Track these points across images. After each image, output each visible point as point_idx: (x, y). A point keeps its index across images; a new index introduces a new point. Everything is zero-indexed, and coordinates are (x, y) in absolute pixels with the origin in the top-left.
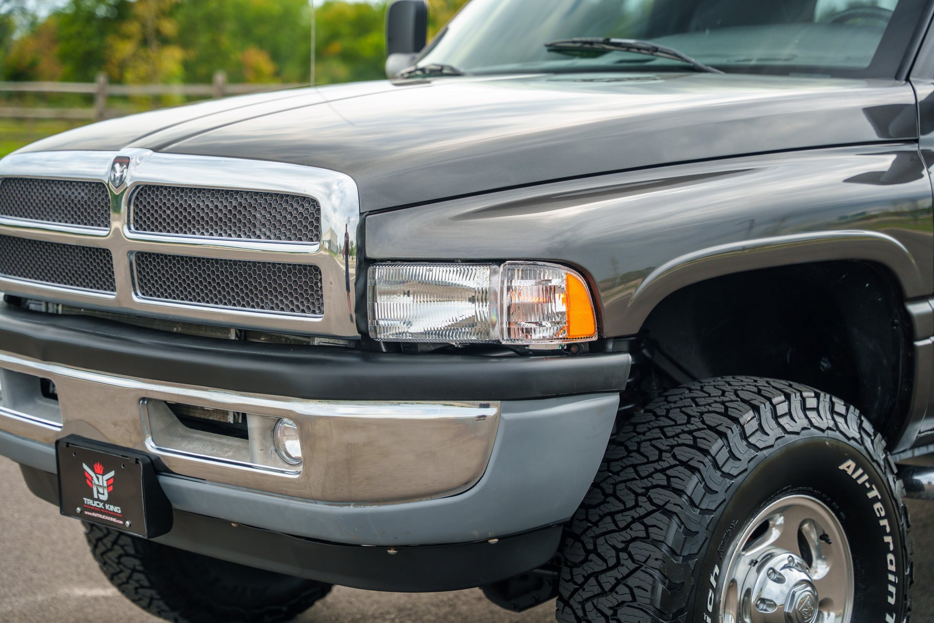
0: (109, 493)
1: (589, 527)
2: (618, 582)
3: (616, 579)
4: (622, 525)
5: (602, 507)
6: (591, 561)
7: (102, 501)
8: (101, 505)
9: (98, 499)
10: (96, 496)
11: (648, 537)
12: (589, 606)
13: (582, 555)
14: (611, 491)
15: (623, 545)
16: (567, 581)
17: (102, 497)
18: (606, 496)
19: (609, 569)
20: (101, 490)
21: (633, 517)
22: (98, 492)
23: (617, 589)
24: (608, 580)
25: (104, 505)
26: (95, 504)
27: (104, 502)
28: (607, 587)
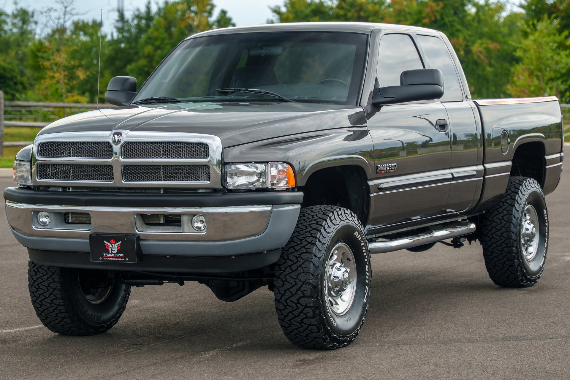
0: (118, 250)
1: (282, 273)
2: (297, 290)
3: (296, 289)
4: (294, 269)
5: (285, 264)
6: (286, 285)
7: (113, 253)
8: (113, 255)
9: (112, 253)
10: (110, 252)
11: (304, 272)
12: (288, 301)
13: (281, 283)
14: (287, 258)
15: (296, 277)
16: (278, 294)
17: (113, 252)
18: (286, 260)
19: (293, 286)
20: (113, 249)
21: (297, 266)
22: (112, 250)
23: (298, 293)
24: (293, 290)
25: (115, 255)
26: (110, 255)
27: (115, 254)
28: (294, 293)
